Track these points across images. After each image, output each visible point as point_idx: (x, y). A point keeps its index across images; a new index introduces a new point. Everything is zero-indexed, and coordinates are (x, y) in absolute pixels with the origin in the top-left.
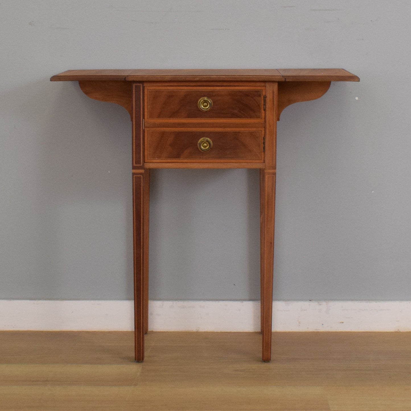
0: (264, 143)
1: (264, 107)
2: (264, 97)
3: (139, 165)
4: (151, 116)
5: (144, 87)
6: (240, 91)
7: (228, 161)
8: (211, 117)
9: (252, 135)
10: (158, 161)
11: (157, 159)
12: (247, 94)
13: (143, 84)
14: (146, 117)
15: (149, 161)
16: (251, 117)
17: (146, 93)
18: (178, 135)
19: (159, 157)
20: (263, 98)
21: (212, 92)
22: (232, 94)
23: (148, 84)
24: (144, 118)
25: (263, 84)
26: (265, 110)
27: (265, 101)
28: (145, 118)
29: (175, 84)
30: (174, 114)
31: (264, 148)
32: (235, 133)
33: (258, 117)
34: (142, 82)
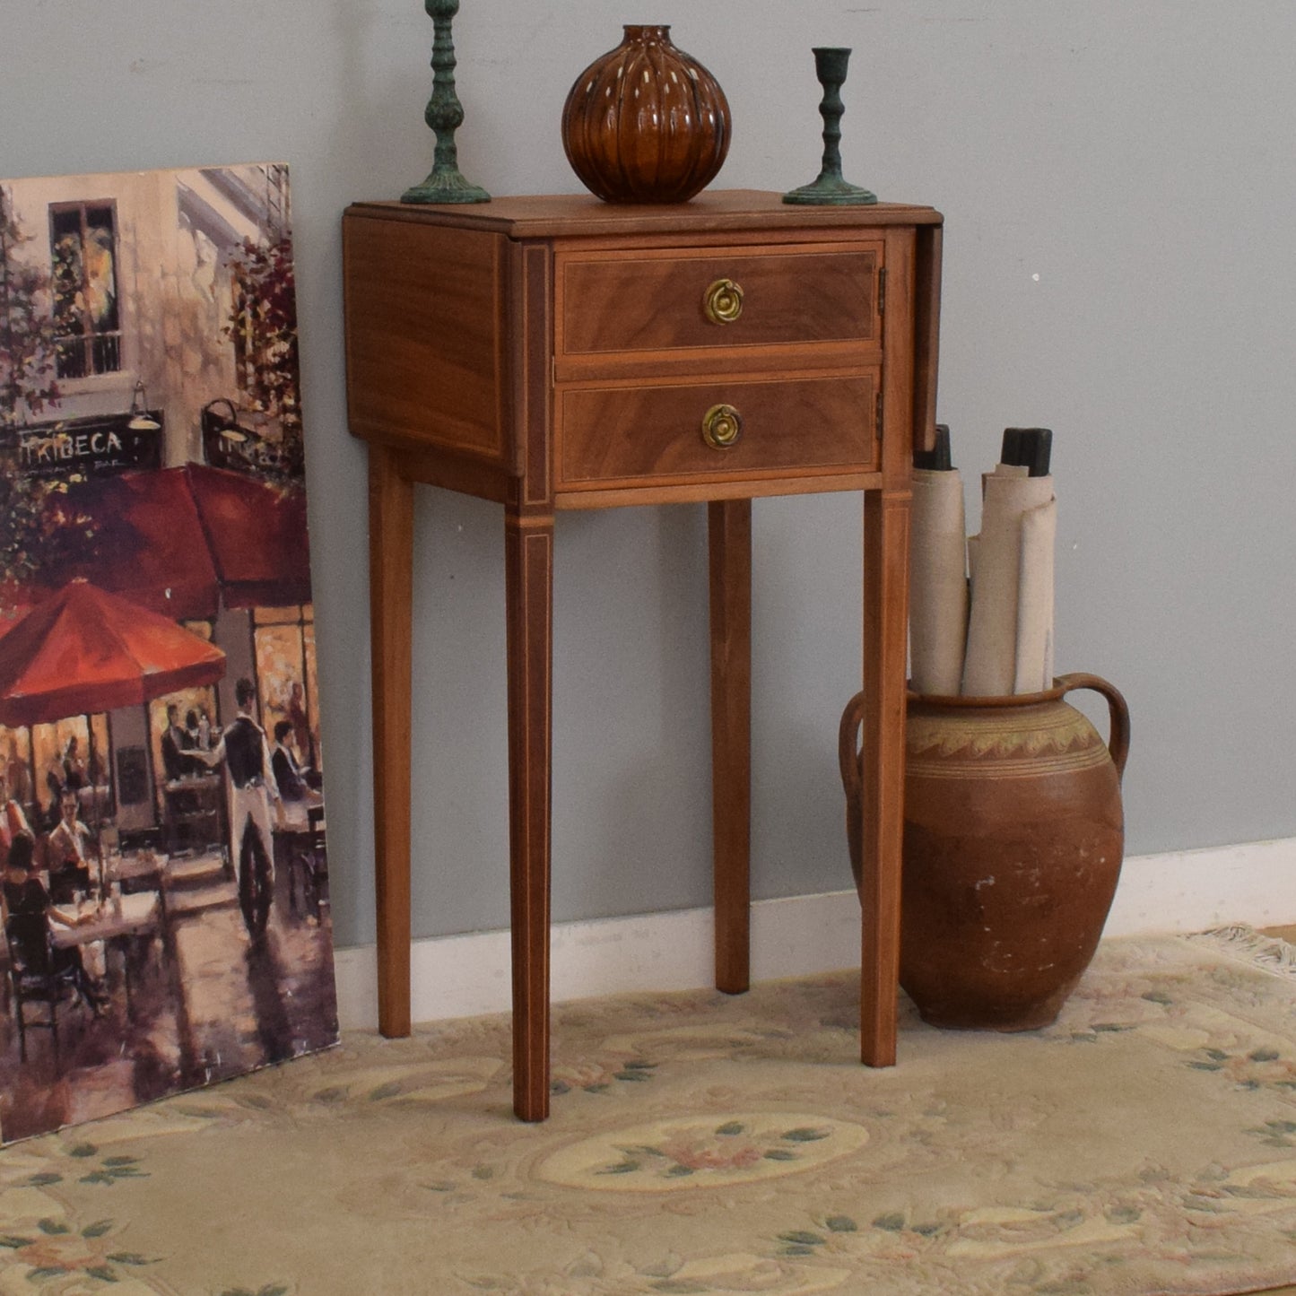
0: (880, 413)
1: (879, 304)
2: (880, 272)
3: (541, 502)
4: (573, 346)
5: (553, 256)
6: (818, 259)
7: (786, 472)
8: (738, 340)
9: (847, 389)
10: (591, 485)
11: (588, 478)
12: (833, 266)
13: (551, 247)
14: (558, 349)
15: (568, 486)
16: (845, 335)
17: (559, 273)
18: (650, 399)
19: (595, 473)
20: (877, 277)
21: (745, 262)
22: (797, 268)
23: (567, 246)
24: (553, 353)
25: (876, 234)
26: (882, 312)
27: (882, 285)
28: (556, 352)
29: (643, 242)
30: (637, 337)
31: (880, 427)
32: (804, 386)
33: (863, 334)
34: (549, 239)
